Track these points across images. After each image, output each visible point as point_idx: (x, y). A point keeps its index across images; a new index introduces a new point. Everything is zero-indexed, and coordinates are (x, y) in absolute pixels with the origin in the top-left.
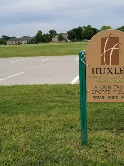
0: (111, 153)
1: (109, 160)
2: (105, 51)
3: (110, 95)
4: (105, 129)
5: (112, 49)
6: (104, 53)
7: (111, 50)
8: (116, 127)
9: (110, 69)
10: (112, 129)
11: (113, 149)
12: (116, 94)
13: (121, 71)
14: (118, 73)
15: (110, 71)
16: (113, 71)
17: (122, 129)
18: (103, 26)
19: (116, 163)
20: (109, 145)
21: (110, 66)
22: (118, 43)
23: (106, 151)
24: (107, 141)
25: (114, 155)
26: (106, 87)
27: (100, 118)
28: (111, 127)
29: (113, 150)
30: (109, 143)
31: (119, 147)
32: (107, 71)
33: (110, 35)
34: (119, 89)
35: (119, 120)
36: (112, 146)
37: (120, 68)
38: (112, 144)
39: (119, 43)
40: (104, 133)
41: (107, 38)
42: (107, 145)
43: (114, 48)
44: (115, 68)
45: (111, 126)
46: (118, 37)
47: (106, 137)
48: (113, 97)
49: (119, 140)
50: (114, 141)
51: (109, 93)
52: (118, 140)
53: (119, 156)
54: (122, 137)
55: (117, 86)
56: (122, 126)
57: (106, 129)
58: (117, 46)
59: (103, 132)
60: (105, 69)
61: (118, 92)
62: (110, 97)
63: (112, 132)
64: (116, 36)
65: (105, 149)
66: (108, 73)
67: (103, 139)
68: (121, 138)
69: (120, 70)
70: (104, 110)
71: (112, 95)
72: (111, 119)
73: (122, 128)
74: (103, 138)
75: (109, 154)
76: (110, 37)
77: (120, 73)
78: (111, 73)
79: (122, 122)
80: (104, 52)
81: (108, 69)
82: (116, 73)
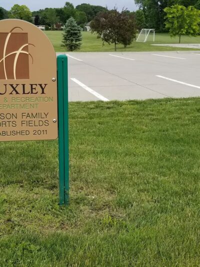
0: (16, 223)
1: (13, 236)
2: (6, 55)
3: (15, 129)
4: (10, 183)
5: (18, 52)
6: (4, 59)
7: (16, 53)
8: (28, 177)
9: (15, 86)
10: (21, 182)
11: (20, 215)
12: (25, 127)
13: (34, 90)
14: (29, 93)
15: (14, 89)
16: (20, 89)
17: (38, 181)
18: (15, 5)
19: (23, 240)
20: (14, 210)
21: (15, 81)
22: (27, 43)
23: (9, 220)
24: (11, 203)
25: (21, 226)
26: (8, 116)
27: (3, 164)
28: (20, 179)
29: (21, 218)
30: (15, 207)
31: (31, 211)
32: (10, 89)
33: (13, 29)
34: (31, 119)
35: (33, 166)
36: (20, 211)
37: (32, 85)
38: (19, 207)
39: (29, 43)
40: (8, 190)
41: (8, 33)
42: (12, 210)
43: (20, 51)
44: (24, 85)
45: (21, 176)
46: (27, 33)
47: (11, 196)
48: (21, 133)
49: (31, 199)
50: (24, 202)
51: (14, 125)
52: (29, 200)
53: (29, 227)
54: (37, 194)
55: (26, 114)
56: (37, 176)
57: (12, 182)
58: (26, 49)
59: (6, 189)
60: (6, 85)
61: (29, 123)
62: (16, 133)
63: (21, 186)
64: (23, 32)
65: (7, 217)
66: (11, 93)
67: (5, 200)
68: (35, 195)
69: (32, 89)
70: (11, 149)
71: (18, 128)
72: (21, 165)
73: (37, 178)
74: (6, 198)
75: (13, 225)
76: (13, 32)
77: (32, 93)
78: (17, 93)
79: (37, 170)
80: (4, 57)
81: (12, 85)
82: (24, 93)
